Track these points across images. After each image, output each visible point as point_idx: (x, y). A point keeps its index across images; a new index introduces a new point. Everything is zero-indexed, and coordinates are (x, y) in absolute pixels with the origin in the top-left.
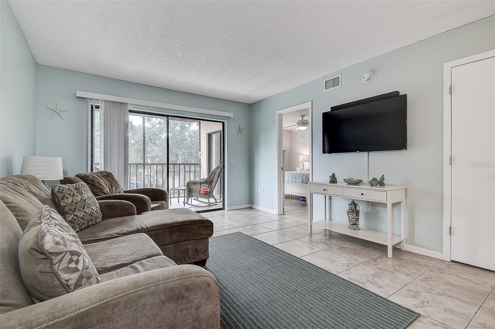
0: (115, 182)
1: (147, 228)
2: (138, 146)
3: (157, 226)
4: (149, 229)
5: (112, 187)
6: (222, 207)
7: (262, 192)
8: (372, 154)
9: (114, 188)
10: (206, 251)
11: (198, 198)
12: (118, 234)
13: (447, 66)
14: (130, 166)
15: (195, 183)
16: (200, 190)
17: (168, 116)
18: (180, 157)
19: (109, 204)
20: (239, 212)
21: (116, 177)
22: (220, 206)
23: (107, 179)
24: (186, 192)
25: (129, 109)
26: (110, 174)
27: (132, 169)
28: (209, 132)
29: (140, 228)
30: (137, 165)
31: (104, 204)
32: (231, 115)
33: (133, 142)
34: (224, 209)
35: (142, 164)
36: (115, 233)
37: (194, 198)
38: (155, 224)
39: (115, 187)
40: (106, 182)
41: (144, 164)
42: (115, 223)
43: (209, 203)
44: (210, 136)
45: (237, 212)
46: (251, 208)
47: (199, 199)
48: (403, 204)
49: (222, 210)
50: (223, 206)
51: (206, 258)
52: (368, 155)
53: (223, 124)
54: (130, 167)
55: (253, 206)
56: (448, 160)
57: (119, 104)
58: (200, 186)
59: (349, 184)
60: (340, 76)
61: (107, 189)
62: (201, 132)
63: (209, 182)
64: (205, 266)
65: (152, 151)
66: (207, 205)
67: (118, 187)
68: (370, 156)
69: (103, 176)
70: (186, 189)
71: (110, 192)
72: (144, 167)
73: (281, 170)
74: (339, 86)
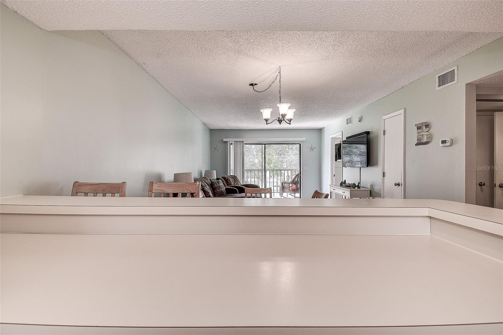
0: (237, 180)
9: (236, 183)
13: (383, 118)
15: (286, 183)
16: (289, 188)
17: (265, 144)
26: (236, 176)
32: (304, 139)
40: (233, 180)
53: (300, 144)
58: (289, 185)
60: (351, 116)
69: (232, 177)
71: (233, 185)
73: (333, 176)
74: (351, 123)
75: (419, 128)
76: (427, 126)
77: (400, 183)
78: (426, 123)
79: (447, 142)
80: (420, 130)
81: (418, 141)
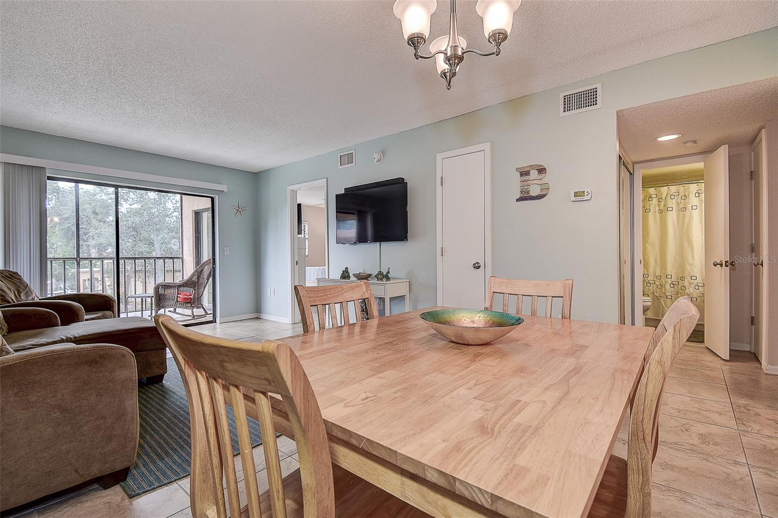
0: (23, 286)
1: (75, 337)
2: (70, 225)
3: (89, 335)
4: (78, 338)
5: (19, 293)
6: (212, 320)
7: (272, 295)
8: (384, 244)
9: (22, 295)
10: (162, 364)
11: (175, 309)
12: (34, 345)
13: (439, 157)
14: (51, 262)
15: (167, 286)
16: (177, 297)
17: (117, 187)
18: (157, 246)
19: (17, 313)
20: (238, 324)
21: (26, 279)
22: (210, 318)
23: (11, 281)
24: (153, 301)
25: (47, 175)
26: (16, 273)
27: (56, 268)
28: (196, 208)
29: (64, 338)
30: (65, 260)
31: (10, 313)
32: (223, 188)
33: (56, 219)
34: (215, 322)
35: (74, 258)
36: (29, 345)
37: (169, 309)
38: (86, 334)
39: (24, 293)
40: (8, 286)
41: (78, 259)
42: (27, 336)
43: (193, 315)
44: (197, 215)
45: (234, 324)
46: (258, 318)
47: (178, 310)
48: (407, 298)
49: (212, 323)
50: (213, 317)
51: (163, 373)
52: (380, 245)
53: (213, 199)
54: (51, 264)
55: (260, 316)
56: (441, 250)
57: (31, 169)
58: (178, 291)
59: (359, 279)
60: (353, 151)
61: (11, 296)
62: (183, 208)
63: (194, 283)
64: (162, 382)
65: (99, 235)
66: (191, 318)
67: (29, 293)
68: (381, 247)
69: (3, 277)
70: (153, 297)
71: (17, 300)
72: (78, 264)
73: (295, 264)
74: (354, 164)
75: (524, 173)
76: (542, 170)
77: (482, 264)
78: (540, 166)
79: (586, 194)
80: (526, 178)
81: (522, 193)
